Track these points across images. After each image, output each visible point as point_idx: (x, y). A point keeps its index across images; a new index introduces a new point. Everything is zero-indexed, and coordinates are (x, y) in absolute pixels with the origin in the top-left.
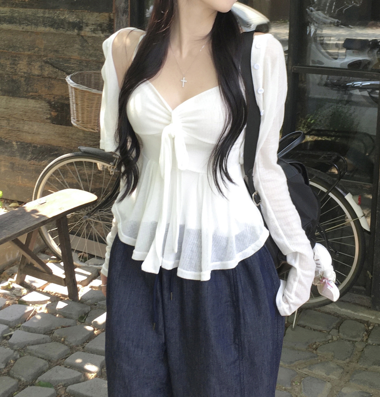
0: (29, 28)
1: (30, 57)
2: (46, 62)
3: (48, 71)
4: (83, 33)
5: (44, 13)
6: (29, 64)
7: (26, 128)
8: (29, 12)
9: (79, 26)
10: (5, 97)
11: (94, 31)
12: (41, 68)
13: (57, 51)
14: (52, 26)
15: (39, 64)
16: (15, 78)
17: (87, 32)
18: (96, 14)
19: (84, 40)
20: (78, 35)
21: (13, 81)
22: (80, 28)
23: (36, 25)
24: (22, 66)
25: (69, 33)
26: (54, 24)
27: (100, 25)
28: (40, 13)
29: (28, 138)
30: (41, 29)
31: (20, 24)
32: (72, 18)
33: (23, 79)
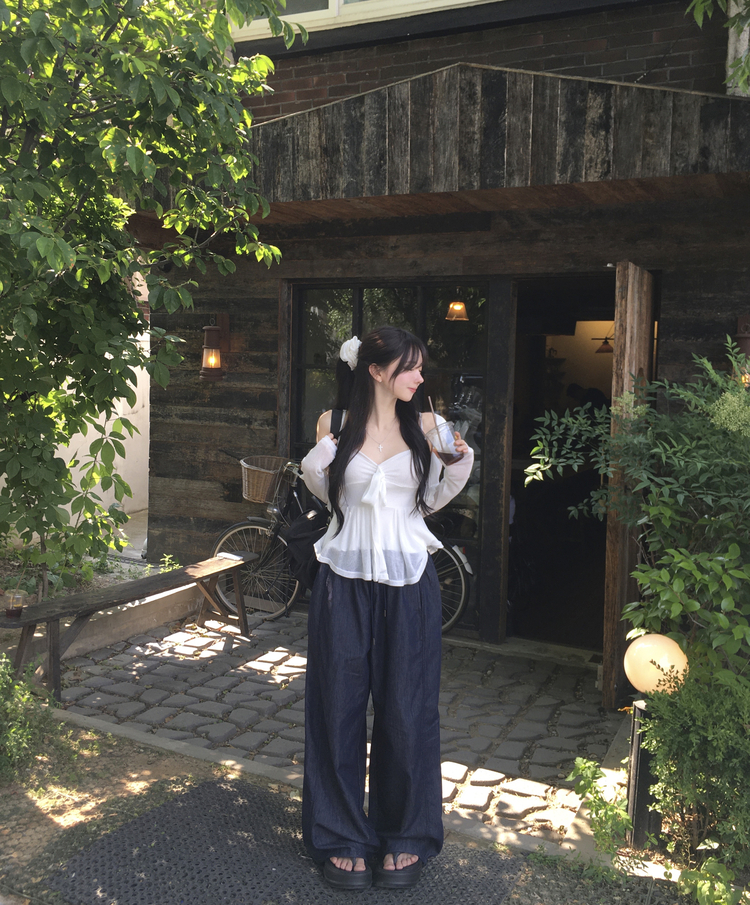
0: (207, 423)
1: (207, 446)
2: (221, 451)
3: (222, 457)
4: (252, 427)
5: (220, 411)
6: (207, 452)
7: (202, 505)
8: (208, 410)
9: (249, 421)
10: (185, 481)
11: (261, 425)
12: (217, 455)
13: (230, 442)
14: (226, 421)
15: (215, 452)
16: (194, 464)
17: (255, 425)
19: (253, 432)
20: (248, 428)
21: (192, 466)
22: (250, 423)
23: (214, 420)
24: (201, 454)
25: (241, 427)
26: (228, 419)
27: (267, 420)
28: (217, 411)
29: (205, 514)
30: (218, 423)
31: (200, 420)
32: (244, 415)
33: (201, 465)
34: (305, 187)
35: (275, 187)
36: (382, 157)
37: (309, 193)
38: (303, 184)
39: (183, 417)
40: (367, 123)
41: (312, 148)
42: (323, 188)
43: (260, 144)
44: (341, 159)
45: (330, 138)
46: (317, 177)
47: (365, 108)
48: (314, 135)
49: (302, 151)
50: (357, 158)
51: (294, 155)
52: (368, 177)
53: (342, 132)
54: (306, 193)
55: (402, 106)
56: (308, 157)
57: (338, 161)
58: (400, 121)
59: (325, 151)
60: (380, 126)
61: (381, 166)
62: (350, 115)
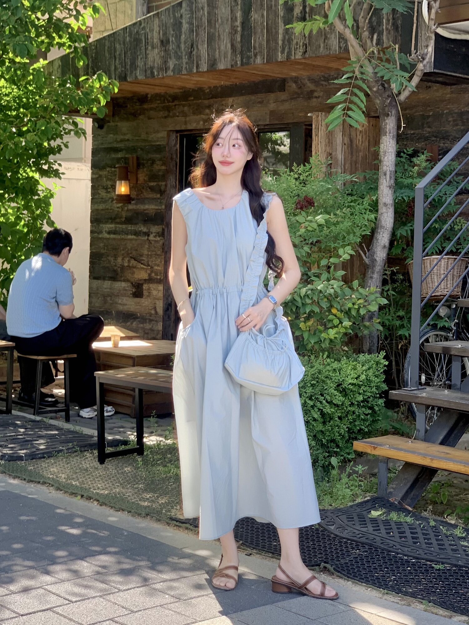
0: (123, 237)
1: (123, 255)
2: (131, 257)
3: (132, 262)
5: (131, 227)
6: (123, 259)
7: (120, 301)
8: (124, 227)
10: (110, 282)
11: (155, 237)
12: (129, 261)
13: (136, 250)
14: (135, 235)
15: (128, 259)
16: (115, 268)
17: (151, 237)
18: (156, 227)
19: (150, 242)
20: (148, 239)
22: (149, 236)
23: (127, 234)
24: (119, 261)
25: (143, 238)
26: (136, 233)
27: (158, 233)
30: (130, 237)
31: (119, 234)
32: (145, 230)
33: (119, 269)
34: (152, 68)
35: (136, 69)
36: (192, 46)
37: (154, 73)
38: (151, 67)
39: (109, 233)
40: (184, 21)
41: (155, 41)
42: (161, 69)
43: (128, 39)
44: (171, 48)
45: (165, 34)
46: (158, 61)
47: (183, 11)
48: (156, 32)
49: (149, 43)
50: (179, 47)
51: (145, 46)
52: (185, 60)
53: (171, 29)
54: (152, 73)
55: (202, 8)
56: (153, 48)
57: (169, 49)
58: (201, 19)
59: (162, 42)
60: (191, 23)
61: (191, 52)
62: (174, 16)
